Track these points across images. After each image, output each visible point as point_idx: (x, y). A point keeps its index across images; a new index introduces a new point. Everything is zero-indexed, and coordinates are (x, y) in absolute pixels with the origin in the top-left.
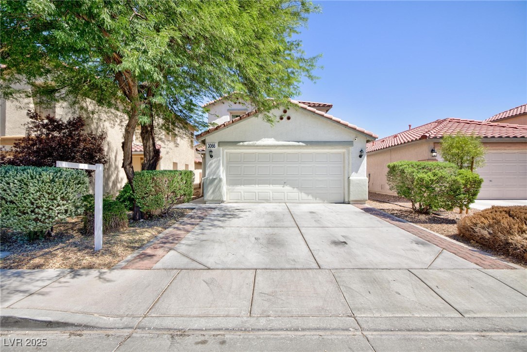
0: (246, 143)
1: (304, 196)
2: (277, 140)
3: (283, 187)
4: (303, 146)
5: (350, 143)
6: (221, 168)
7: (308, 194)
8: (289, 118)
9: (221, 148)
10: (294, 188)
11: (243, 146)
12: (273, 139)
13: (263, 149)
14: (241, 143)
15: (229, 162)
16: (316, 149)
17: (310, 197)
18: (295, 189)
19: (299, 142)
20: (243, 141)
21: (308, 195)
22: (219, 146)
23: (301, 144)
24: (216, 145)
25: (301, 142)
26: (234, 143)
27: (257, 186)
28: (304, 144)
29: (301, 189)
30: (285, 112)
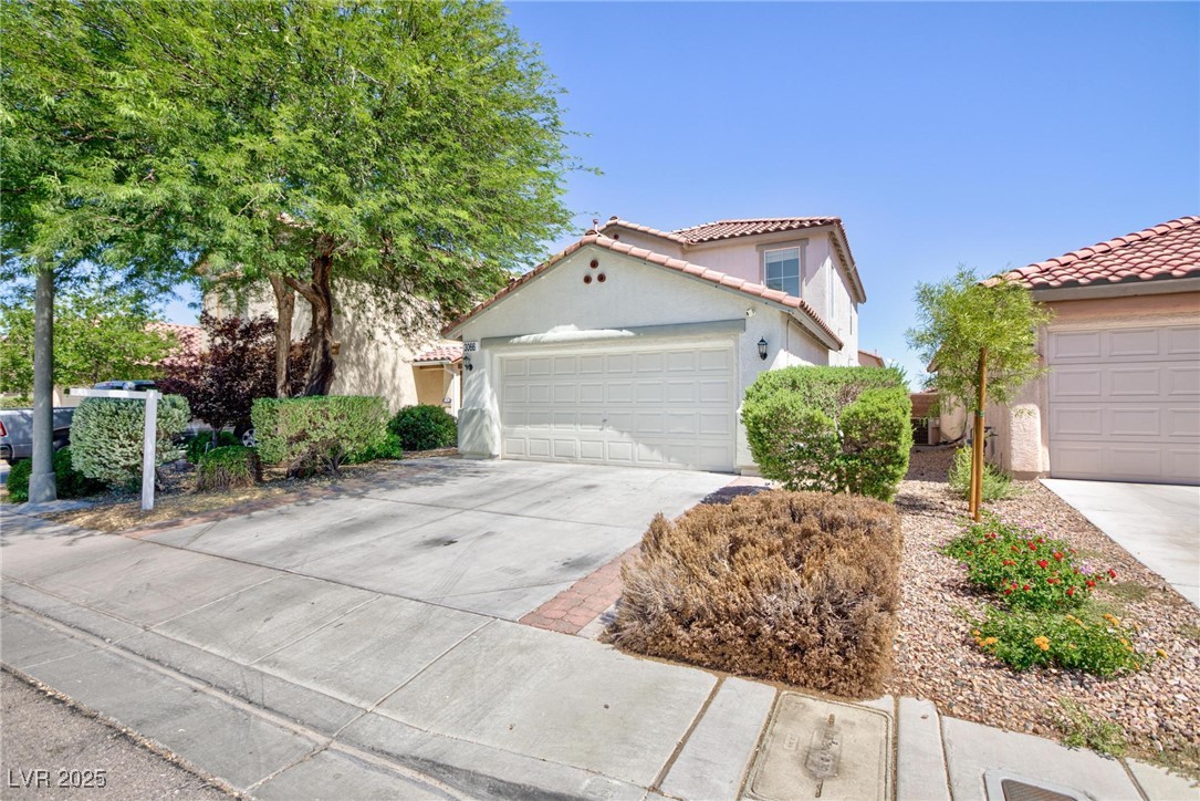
0: (523, 339)
1: (641, 450)
2: (582, 328)
3: (601, 429)
4: (629, 338)
5: (738, 324)
6: (488, 390)
7: (651, 447)
8: (601, 278)
9: (487, 352)
10: (622, 432)
11: (518, 344)
12: (572, 326)
13: (558, 348)
14: (516, 340)
15: (506, 378)
16: (664, 343)
17: (656, 455)
18: (625, 435)
19: (621, 329)
20: (518, 333)
21: (652, 450)
22: (482, 346)
23: (625, 333)
24: (477, 345)
25: (626, 328)
26: (504, 340)
27: (552, 426)
28: (631, 334)
29: (636, 436)
30: (594, 264)
